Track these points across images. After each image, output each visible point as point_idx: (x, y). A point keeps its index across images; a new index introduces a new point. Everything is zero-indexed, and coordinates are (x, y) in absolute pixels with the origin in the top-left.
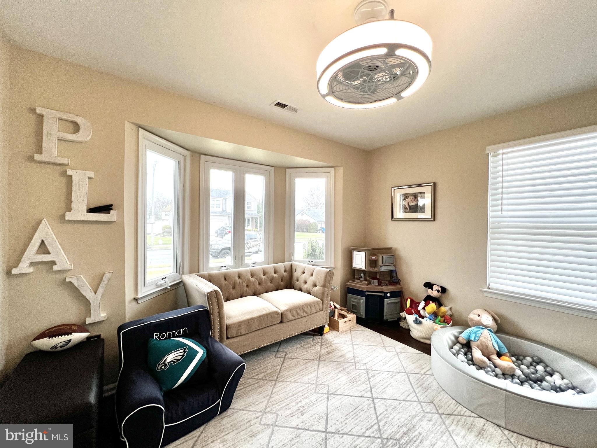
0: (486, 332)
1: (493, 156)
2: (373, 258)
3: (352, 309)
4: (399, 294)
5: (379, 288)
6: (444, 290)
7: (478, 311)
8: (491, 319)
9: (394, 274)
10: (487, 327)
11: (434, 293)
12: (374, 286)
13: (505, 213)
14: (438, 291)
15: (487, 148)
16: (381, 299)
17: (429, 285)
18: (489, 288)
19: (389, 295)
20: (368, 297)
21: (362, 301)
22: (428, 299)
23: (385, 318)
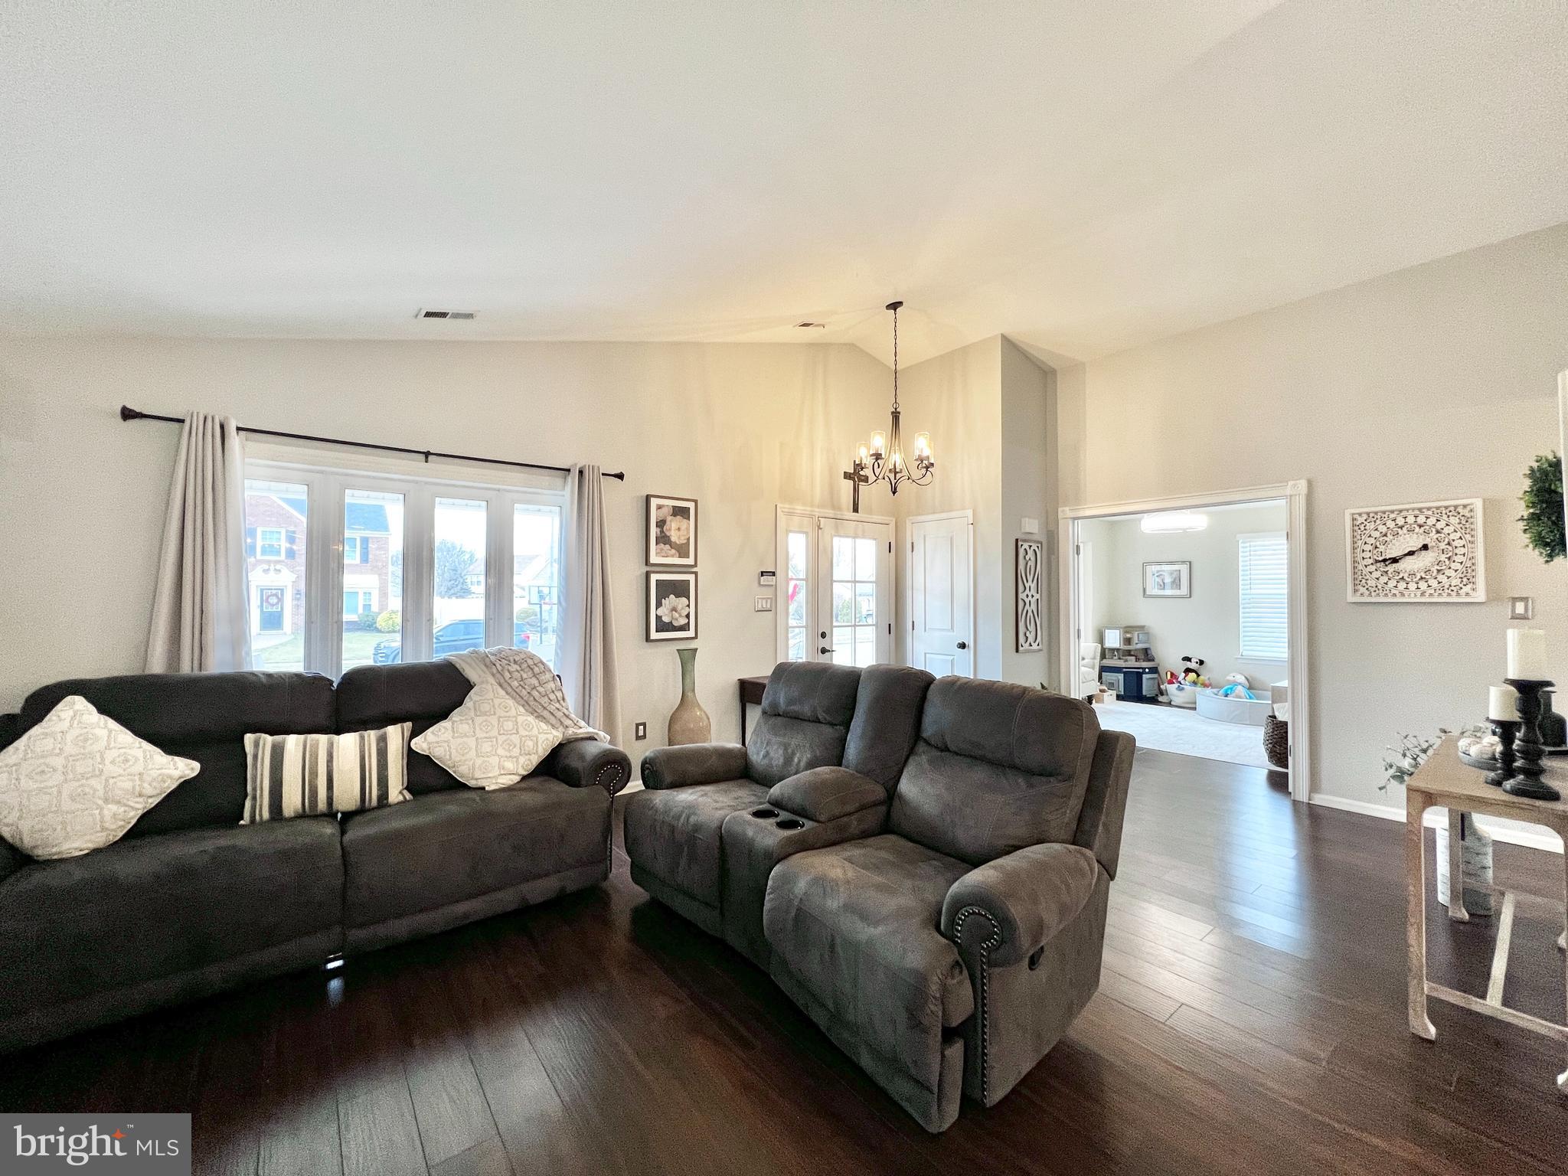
0: (1240, 687)
1: (1242, 543)
2: (1128, 636)
3: (1111, 686)
4: (1154, 670)
5: (1137, 665)
6: (1201, 662)
7: (1234, 674)
8: (1244, 678)
9: (1149, 652)
10: (1240, 684)
11: (1193, 665)
12: (1132, 662)
13: (1253, 591)
14: (1197, 663)
15: (1238, 535)
16: (1139, 676)
17: (1187, 659)
18: (1242, 655)
19: (1147, 670)
20: (1125, 673)
21: (1120, 677)
22: (1188, 671)
23: (1144, 694)
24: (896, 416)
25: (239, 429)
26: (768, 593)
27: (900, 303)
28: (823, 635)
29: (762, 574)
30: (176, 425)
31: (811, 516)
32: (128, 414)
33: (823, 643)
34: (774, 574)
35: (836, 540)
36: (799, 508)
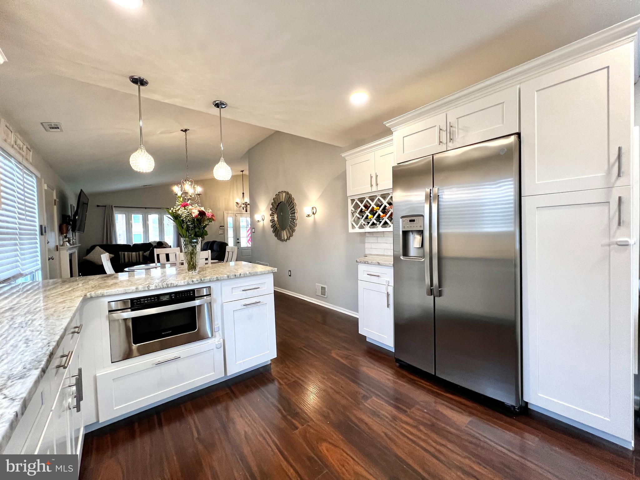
24: (243, 193)
25: (114, 207)
26: (222, 230)
27: (244, 171)
28: (238, 239)
29: (221, 226)
30: (105, 207)
31: (234, 213)
32: (98, 206)
33: (238, 241)
34: (224, 226)
35: (241, 218)
36: (230, 212)
